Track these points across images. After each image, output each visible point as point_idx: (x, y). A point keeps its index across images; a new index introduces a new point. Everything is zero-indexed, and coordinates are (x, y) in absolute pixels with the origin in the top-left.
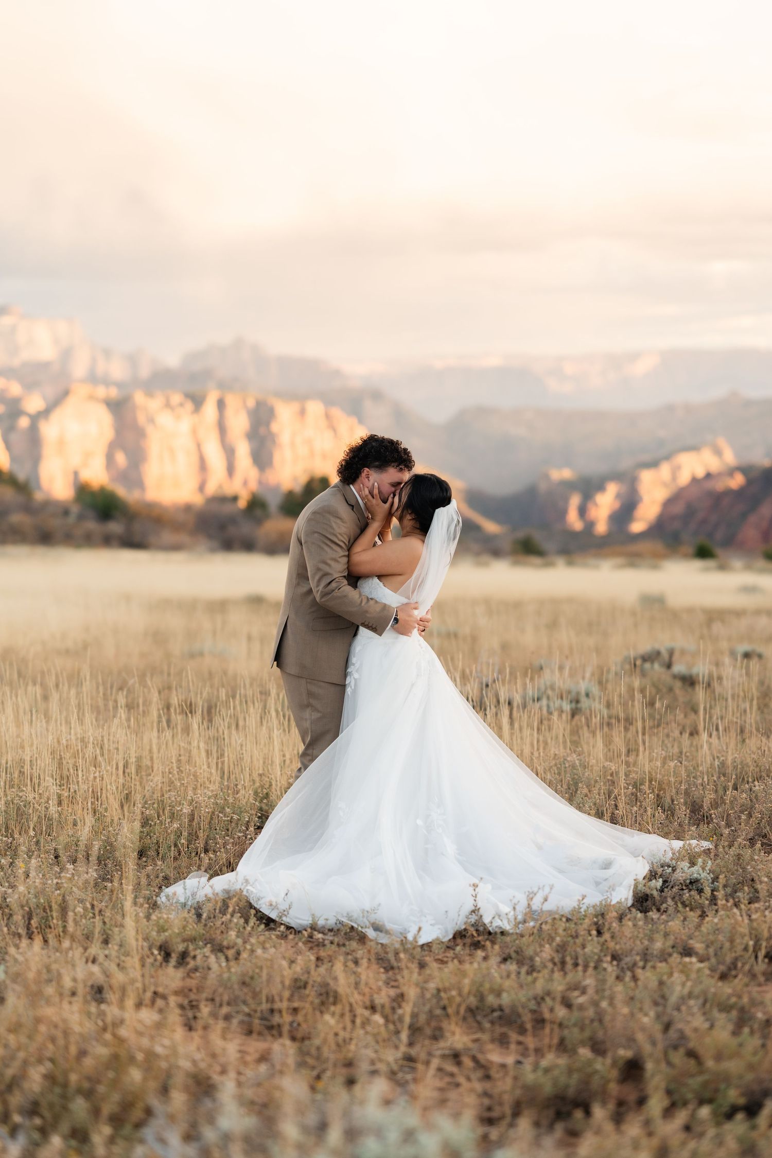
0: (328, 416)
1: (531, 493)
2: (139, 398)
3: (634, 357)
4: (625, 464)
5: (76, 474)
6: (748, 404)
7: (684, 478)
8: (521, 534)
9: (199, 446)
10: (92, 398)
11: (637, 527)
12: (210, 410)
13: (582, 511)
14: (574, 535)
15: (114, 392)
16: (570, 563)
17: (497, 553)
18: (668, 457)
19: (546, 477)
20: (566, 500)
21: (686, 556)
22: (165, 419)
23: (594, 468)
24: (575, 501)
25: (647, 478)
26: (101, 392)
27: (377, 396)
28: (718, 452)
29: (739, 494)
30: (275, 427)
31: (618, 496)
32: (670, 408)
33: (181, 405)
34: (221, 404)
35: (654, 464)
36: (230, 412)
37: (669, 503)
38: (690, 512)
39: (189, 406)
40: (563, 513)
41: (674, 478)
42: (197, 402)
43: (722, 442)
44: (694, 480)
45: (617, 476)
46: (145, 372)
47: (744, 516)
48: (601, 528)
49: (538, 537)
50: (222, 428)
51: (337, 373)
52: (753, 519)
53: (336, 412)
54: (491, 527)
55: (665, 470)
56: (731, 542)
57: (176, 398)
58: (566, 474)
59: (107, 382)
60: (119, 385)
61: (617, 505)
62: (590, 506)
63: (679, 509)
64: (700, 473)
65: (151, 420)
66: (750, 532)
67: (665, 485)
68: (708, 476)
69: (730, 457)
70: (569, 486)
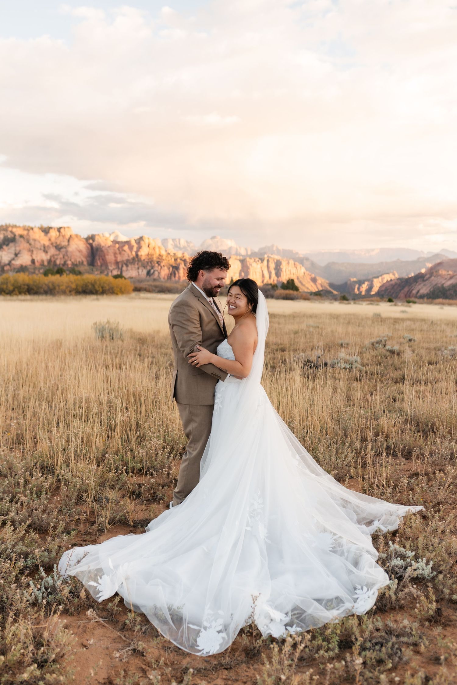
0: (294, 264)
1: (346, 284)
2: (248, 259)
3: (373, 250)
4: (370, 277)
5: (232, 278)
6: (402, 262)
7: (385, 281)
8: (342, 295)
9: (262, 271)
10: (236, 259)
11: (373, 293)
12: (265, 262)
13: (359, 289)
14: (356, 295)
15: (241, 258)
16: (355, 303)
17: (336, 300)
18: (381, 276)
19: (350, 280)
20: (355, 286)
21: (385, 301)
22: (254, 264)
23: (362, 278)
24: (357, 286)
25: (375, 280)
26: (238, 258)
27: (307, 259)
28: (394, 274)
29: (399, 285)
30: (281, 267)
31: (367, 285)
32: (382, 263)
33: (258, 261)
34: (268, 261)
35: (377, 277)
36: (270, 263)
37: (381, 287)
38: (386, 289)
39: (260, 261)
40: (354, 289)
41: (382, 281)
42: (262, 260)
43: (395, 272)
44: (387, 281)
45: (368, 280)
46: (249, 253)
47: (400, 290)
48: (363, 293)
49: (347, 296)
50: (268, 267)
51: (297, 253)
52: (402, 291)
53: (297, 263)
54: (335, 292)
55: (380, 278)
56: (397, 297)
57: (257, 259)
58: (355, 279)
59: (240, 255)
60: (243, 256)
61: (367, 287)
62: (361, 287)
63: (383, 289)
64: (389, 280)
65: (251, 265)
66: (402, 295)
67: (380, 282)
68: (391, 280)
69: (397, 276)
70: (355, 282)
